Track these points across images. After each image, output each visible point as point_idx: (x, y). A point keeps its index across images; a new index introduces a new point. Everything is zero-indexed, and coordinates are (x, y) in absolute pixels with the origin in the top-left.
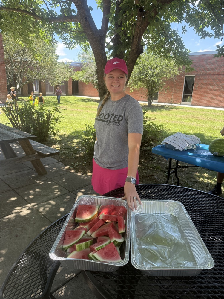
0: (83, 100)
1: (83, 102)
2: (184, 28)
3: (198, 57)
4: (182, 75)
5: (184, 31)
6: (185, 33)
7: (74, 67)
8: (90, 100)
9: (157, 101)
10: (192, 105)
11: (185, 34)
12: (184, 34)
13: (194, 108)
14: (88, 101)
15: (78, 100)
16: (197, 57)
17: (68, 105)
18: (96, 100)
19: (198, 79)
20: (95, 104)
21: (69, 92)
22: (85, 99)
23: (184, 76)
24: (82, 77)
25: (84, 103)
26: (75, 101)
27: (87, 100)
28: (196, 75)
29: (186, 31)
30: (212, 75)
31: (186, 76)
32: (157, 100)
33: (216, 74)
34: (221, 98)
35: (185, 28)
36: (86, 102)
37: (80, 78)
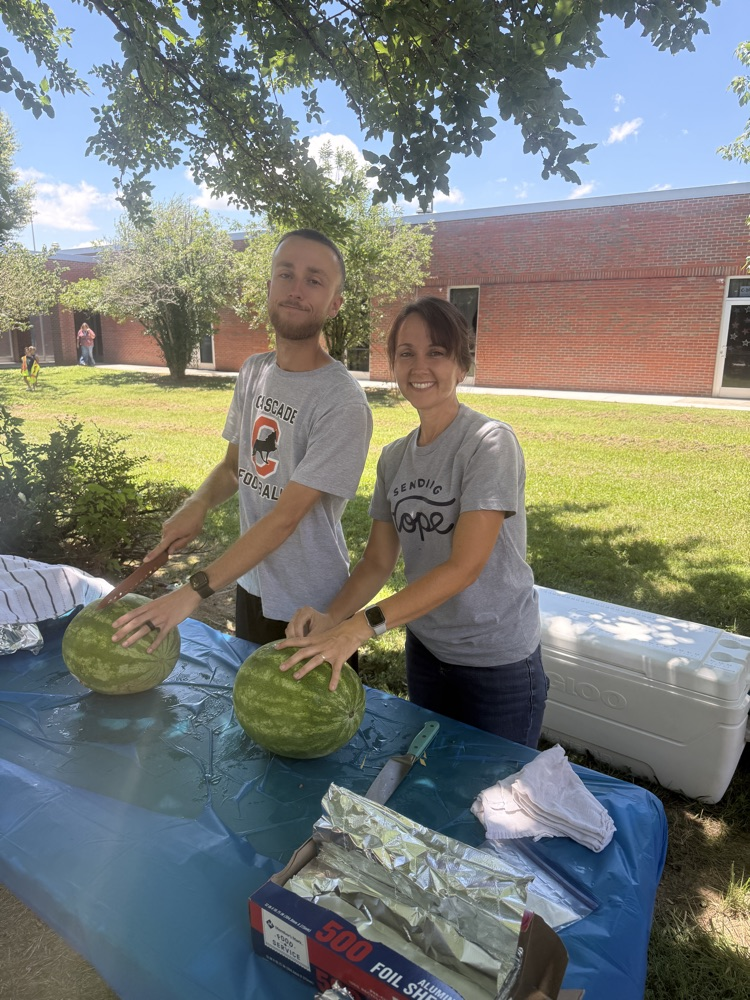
0: (108, 380)
1: (105, 386)
2: (311, 100)
3: (482, 223)
4: (439, 286)
5: (313, 109)
6: (317, 116)
7: (63, 263)
8: (132, 378)
9: (367, 375)
10: (478, 385)
11: (320, 122)
12: (314, 120)
13: (479, 396)
14: (127, 382)
15: (90, 381)
16: (479, 223)
17: (41, 401)
18: (157, 375)
19: (490, 296)
20: (146, 390)
21: (64, 351)
22: (115, 376)
23: (444, 291)
24: (96, 300)
25: (107, 388)
26: (78, 383)
27: (124, 379)
28: (481, 285)
29: (319, 109)
30: (532, 282)
31: (452, 290)
32: (367, 370)
33: (543, 278)
34: (566, 359)
35: (313, 100)
36: (116, 384)
37: (89, 303)
